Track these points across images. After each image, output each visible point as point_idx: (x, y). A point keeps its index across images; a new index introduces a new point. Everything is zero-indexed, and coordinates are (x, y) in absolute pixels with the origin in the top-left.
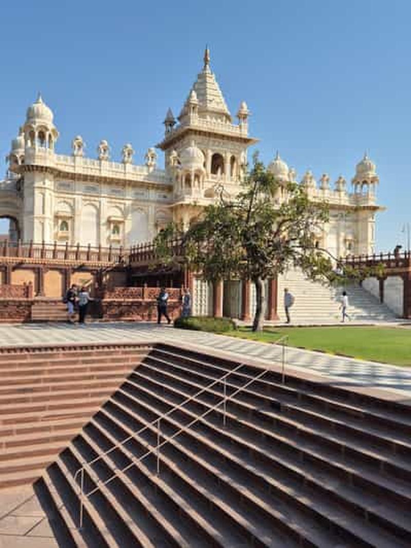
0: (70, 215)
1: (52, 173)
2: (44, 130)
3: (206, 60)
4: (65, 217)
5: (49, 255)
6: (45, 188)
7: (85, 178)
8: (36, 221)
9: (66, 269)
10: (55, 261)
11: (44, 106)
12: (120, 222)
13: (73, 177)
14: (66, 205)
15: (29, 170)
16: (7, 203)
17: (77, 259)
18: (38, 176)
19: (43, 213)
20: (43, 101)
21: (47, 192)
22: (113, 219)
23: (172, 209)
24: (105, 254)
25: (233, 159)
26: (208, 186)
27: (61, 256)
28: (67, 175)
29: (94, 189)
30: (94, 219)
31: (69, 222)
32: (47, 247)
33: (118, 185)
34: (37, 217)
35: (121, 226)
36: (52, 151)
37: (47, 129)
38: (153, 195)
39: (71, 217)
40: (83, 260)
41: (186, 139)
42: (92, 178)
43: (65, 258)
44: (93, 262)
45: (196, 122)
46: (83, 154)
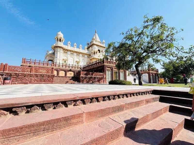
0: (67, 59)
1: (62, 49)
2: (61, 38)
3: (96, 32)
4: (65, 60)
5: (61, 66)
6: (60, 52)
7: (71, 51)
8: (58, 60)
9: (66, 71)
10: (63, 68)
11: (61, 33)
12: (79, 62)
13: (68, 50)
14: (66, 57)
15: (57, 47)
16: (51, 57)
17: (69, 68)
18: (59, 49)
19: (60, 58)
20: (61, 32)
21: (61, 53)
22: (77, 61)
23: (90, 60)
24: (77, 67)
25: (102, 51)
26: (98, 55)
27: (64, 67)
28: (66, 50)
29: (72, 54)
30: (73, 61)
31: (66, 61)
32: (60, 64)
33: (78, 53)
34: (58, 59)
35: (79, 63)
36: (63, 44)
37: (62, 38)
38: (86, 56)
39: (67, 60)
40: (71, 68)
41: (93, 46)
42: (72, 51)
43: (66, 67)
44: (73, 69)
45: (94, 42)
46: (70, 46)
